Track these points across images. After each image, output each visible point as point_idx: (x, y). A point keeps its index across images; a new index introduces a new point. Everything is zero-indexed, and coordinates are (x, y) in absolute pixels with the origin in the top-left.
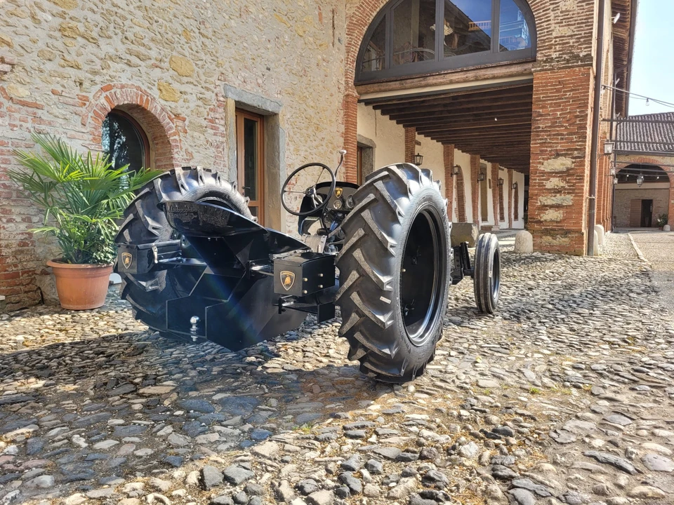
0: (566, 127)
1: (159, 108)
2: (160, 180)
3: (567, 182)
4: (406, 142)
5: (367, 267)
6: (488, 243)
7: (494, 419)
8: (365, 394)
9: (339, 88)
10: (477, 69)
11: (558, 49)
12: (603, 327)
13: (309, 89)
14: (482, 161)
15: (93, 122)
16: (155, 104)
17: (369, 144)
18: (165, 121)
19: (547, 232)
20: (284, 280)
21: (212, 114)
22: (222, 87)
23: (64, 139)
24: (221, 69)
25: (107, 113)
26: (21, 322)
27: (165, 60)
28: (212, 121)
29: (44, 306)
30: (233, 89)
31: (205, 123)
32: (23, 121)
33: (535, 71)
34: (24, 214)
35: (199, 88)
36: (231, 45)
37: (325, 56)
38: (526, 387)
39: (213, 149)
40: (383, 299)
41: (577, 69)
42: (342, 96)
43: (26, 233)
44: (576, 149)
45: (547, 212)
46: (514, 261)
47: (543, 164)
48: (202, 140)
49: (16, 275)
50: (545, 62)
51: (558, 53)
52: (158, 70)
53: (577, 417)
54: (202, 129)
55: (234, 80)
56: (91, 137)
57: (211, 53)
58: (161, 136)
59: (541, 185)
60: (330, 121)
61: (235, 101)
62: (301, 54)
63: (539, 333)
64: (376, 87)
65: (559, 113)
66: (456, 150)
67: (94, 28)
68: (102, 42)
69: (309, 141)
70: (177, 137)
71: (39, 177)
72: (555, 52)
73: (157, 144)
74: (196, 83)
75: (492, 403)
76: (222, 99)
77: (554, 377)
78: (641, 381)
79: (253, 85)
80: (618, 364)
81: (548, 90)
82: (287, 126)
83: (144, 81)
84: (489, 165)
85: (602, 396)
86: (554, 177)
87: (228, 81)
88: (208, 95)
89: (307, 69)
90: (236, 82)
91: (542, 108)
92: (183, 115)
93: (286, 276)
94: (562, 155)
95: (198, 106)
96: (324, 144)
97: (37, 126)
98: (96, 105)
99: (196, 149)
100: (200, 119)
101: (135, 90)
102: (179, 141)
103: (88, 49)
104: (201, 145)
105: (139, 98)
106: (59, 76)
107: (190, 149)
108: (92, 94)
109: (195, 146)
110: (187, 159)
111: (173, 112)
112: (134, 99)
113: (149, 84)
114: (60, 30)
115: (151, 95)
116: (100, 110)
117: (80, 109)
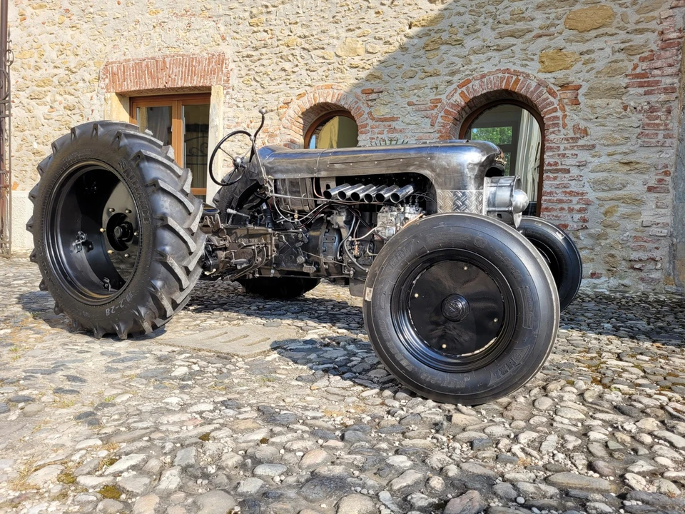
1: (534, 85)
15: (442, 121)
16: (529, 82)
18: (541, 98)
21: (645, 65)
22: (679, 16)
25: (459, 108)
27: (558, 22)
28: (642, 75)
31: (625, 82)
32: (380, 134)
35: (622, 35)
39: (640, 115)
48: (613, 108)
52: (543, 39)
56: (438, 135)
67: (460, 30)
68: (467, 39)
70: (559, 114)
74: (615, 32)
76: (674, 35)
83: (517, 61)
88: (641, 39)
92: (577, 82)
95: (614, 62)
98: (448, 104)
99: (597, 122)
100: (614, 79)
101: (500, 75)
102: (561, 118)
103: (450, 53)
104: (608, 114)
105: (505, 81)
106: (416, 89)
107: (583, 125)
108: (445, 95)
109: (596, 118)
110: (572, 138)
111: (556, 83)
112: (497, 85)
113: (525, 60)
114: (424, 48)
115: (523, 73)
116: (451, 108)
117: (432, 111)
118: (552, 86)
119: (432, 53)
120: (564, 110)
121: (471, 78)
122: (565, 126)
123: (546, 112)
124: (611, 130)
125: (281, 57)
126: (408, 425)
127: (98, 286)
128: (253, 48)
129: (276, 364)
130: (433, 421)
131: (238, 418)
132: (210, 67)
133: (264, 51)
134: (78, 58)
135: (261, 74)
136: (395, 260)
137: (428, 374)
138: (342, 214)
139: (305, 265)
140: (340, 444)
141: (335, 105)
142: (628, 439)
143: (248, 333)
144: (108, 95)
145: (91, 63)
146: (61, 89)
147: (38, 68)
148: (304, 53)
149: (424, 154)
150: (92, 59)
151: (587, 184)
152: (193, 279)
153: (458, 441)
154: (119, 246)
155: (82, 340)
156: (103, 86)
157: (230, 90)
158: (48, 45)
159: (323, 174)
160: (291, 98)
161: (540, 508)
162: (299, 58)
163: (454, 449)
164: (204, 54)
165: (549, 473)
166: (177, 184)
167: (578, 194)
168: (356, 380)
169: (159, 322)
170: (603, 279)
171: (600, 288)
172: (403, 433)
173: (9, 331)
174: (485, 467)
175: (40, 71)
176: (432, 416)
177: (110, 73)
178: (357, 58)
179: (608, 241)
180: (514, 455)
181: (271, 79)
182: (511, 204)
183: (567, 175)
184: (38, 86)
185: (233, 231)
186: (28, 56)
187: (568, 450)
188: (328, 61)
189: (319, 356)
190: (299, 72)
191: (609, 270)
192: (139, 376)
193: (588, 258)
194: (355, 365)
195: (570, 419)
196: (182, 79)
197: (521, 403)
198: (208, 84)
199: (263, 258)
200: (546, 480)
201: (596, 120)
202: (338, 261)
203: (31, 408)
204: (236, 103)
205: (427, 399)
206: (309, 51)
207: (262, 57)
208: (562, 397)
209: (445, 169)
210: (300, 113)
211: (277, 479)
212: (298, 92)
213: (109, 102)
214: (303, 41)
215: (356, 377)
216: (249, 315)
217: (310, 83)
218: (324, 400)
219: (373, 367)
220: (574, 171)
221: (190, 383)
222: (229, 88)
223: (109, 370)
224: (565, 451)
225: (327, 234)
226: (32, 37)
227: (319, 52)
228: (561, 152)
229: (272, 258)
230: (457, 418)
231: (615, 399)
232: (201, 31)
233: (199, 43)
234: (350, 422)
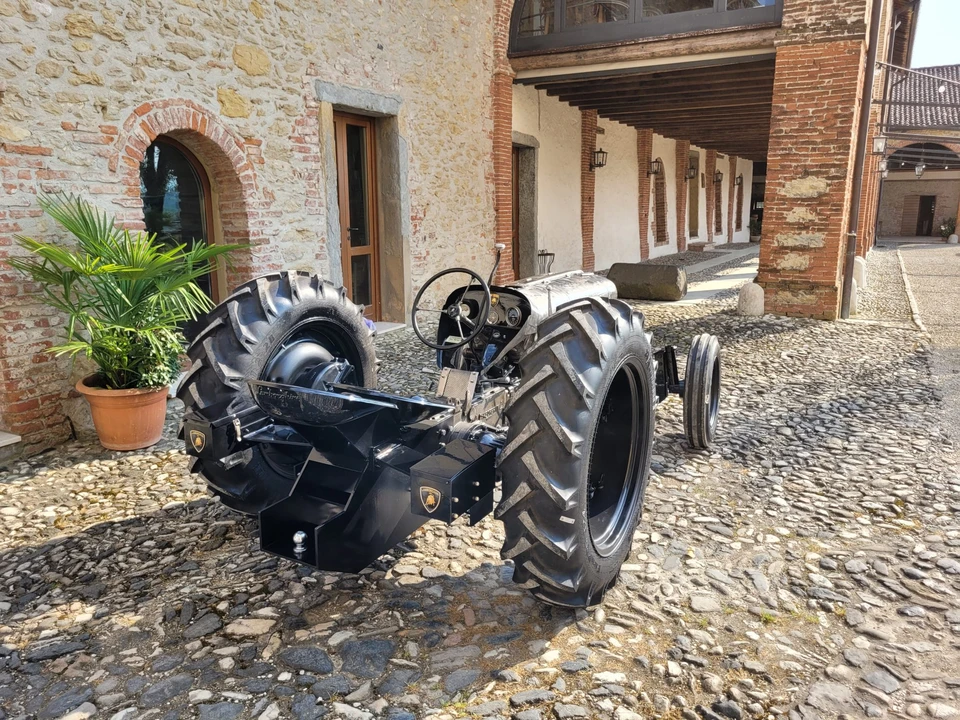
0: (821, 132)
1: (221, 131)
2: (236, 304)
3: (819, 214)
4: (583, 131)
5: (541, 479)
6: (705, 352)
7: (715, 681)
8: (538, 628)
9: (485, 64)
10: (692, 37)
11: (814, 11)
12: (861, 478)
13: (441, 71)
14: (693, 148)
15: (126, 165)
16: (216, 125)
17: (529, 144)
18: (231, 149)
19: (786, 286)
20: (425, 498)
21: (299, 129)
22: (312, 85)
23: (86, 197)
24: (310, 57)
25: (145, 148)
26: (48, 477)
27: (226, 53)
28: (299, 140)
29: (77, 443)
30: (328, 87)
31: (290, 144)
32: (24, 178)
33: (780, 44)
34: (37, 316)
35: (279, 91)
36: (324, 16)
37: (464, 16)
38: (757, 610)
39: (303, 182)
40: (564, 519)
41: (842, 43)
42: (489, 75)
43: (43, 343)
44: (834, 166)
45: (786, 257)
46: (737, 330)
47: (784, 186)
48: (287, 172)
49: (33, 404)
50: (795, 30)
51: (814, 17)
52: (217, 70)
53: (826, 675)
54: (285, 154)
55: (330, 71)
56: (125, 188)
57: (294, 34)
58: (226, 172)
59: (780, 217)
60: (472, 115)
61: (333, 105)
62: (429, 17)
63: (773, 489)
64: (540, 61)
65: (811, 110)
66: (655, 135)
67: (118, 17)
68: (130, 37)
69: (442, 151)
70: (249, 172)
71: (55, 266)
72: (810, 15)
73: (221, 182)
74: (273, 84)
75: (710, 646)
76: (313, 104)
77: (794, 588)
78: (914, 596)
79: (358, 76)
80: (882, 559)
81: (796, 74)
82: (409, 132)
83: (197, 92)
84: (702, 153)
85: (861, 628)
86: (800, 205)
87: (322, 74)
88: (294, 100)
89: (437, 40)
90: (332, 74)
91: (786, 101)
92: (257, 137)
93: (428, 494)
94: (813, 174)
95: (278, 119)
96: (464, 152)
97: (44, 182)
98: (129, 139)
99: (278, 186)
100: (281, 139)
101: (184, 107)
102: (252, 178)
103: (110, 52)
104: (285, 178)
105: (191, 118)
106: (70, 101)
107: (270, 188)
108: (121, 123)
109: (277, 181)
110: (265, 203)
111: (240, 133)
112: (184, 121)
113: (205, 94)
114: (66, 28)
115: (208, 111)
116: (135, 146)
117: (106, 147)
118: (237, 135)
119: (82, 41)
120: (253, 169)
121: (150, 102)
122: (257, 188)
123: (240, 169)
124: (289, 196)
183: (268, 246)
220: (273, 242)
228: (261, 219)
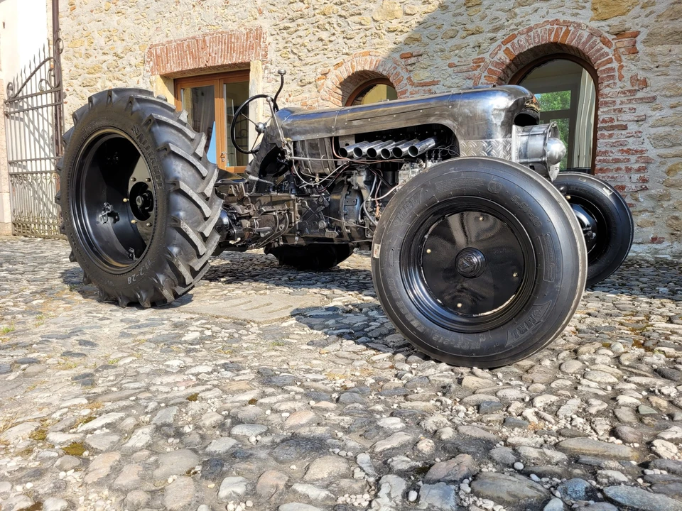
1: (586, 35)
15: (486, 81)
16: (580, 32)
18: (594, 49)
25: (504, 66)
70: (613, 65)
83: (567, 10)
98: (492, 63)
99: (658, 71)
100: (677, 22)
101: (548, 27)
102: (616, 69)
103: (493, 8)
104: (671, 62)
105: (554, 33)
106: (457, 49)
107: (641, 75)
108: (489, 53)
109: (657, 67)
110: (629, 91)
111: (611, 31)
112: (545, 38)
113: (576, 9)
114: (465, 5)
115: (574, 22)
116: (495, 67)
117: (475, 72)
118: (606, 35)
119: (474, 9)
120: (619, 60)
121: (516, 32)
122: (621, 77)
123: (600, 64)
124: (675, 79)
125: (318, 27)
126: (413, 387)
127: (123, 255)
128: (290, 19)
129: (292, 330)
130: (442, 384)
131: (234, 380)
132: (249, 42)
133: (300, 22)
134: (125, 43)
135: (297, 46)
136: (403, 212)
137: (441, 336)
138: (362, 174)
139: (327, 230)
140: (332, 405)
141: (373, 72)
142: (664, 403)
143: (271, 302)
144: (153, 78)
145: (137, 47)
146: (110, 75)
147: (88, 56)
148: (341, 21)
149: (445, 102)
150: (137, 43)
151: (647, 141)
152: (210, 245)
153: (465, 404)
154: (142, 215)
155: (107, 309)
156: (148, 69)
157: (268, 65)
158: (96, 33)
159: (341, 132)
160: (329, 68)
161: (540, 475)
162: (335, 26)
163: (458, 412)
164: (242, 29)
165: (561, 438)
166: (190, 148)
167: (636, 151)
168: (370, 345)
169: (180, 290)
170: (665, 244)
171: (662, 254)
172: (405, 396)
173: (42, 301)
174: (488, 431)
175: (91, 59)
176: (441, 379)
177: (154, 55)
178: (395, 22)
179: (671, 202)
180: (525, 418)
181: (308, 50)
182: (544, 154)
183: (624, 132)
184: (89, 73)
185: (257, 199)
186: (79, 44)
187: (591, 414)
188: (365, 27)
189: (337, 322)
190: (336, 41)
191: (672, 234)
192: (150, 341)
193: (648, 222)
194: (372, 330)
195: (599, 383)
196: (221, 56)
197: (546, 367)
198: (247, 60)
199: (286, 225)
200: (556, 446)
201: (656, 69)
202: (360, 224)
203: (32, 369)
204: (274, 77)
205: (440, 362)
206: (346, 18)
207: (299, 28)
208: (595, 359)
209: (468, 117)
210: (338, 83)
211: (253, 439)
212: (335, 62)
213: (155, 85)
214: (339, 8)
215: (371, 342)
216: (277, 285)
217: (347, 51)
218: (332, 363)
219: (391, 332)
220: (633, 127)
221: (197, 347)
222: (267, 63)
223: (123, 335)
224: (586, 416)
225: (348, 197)
226: (82, 26)
227: (356, 18)
228: (618, 106)
229: (295, 225)
230: (469, 381)
231: (656, 361)
232: (238, 6)
233: (237, 19)
234: (350, 384)
